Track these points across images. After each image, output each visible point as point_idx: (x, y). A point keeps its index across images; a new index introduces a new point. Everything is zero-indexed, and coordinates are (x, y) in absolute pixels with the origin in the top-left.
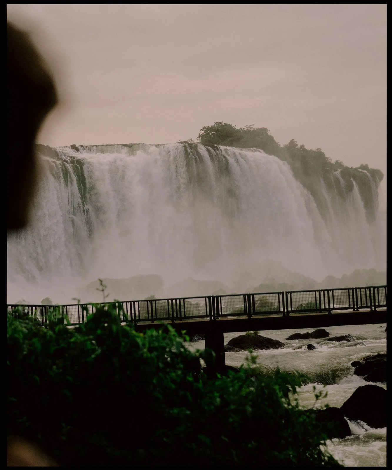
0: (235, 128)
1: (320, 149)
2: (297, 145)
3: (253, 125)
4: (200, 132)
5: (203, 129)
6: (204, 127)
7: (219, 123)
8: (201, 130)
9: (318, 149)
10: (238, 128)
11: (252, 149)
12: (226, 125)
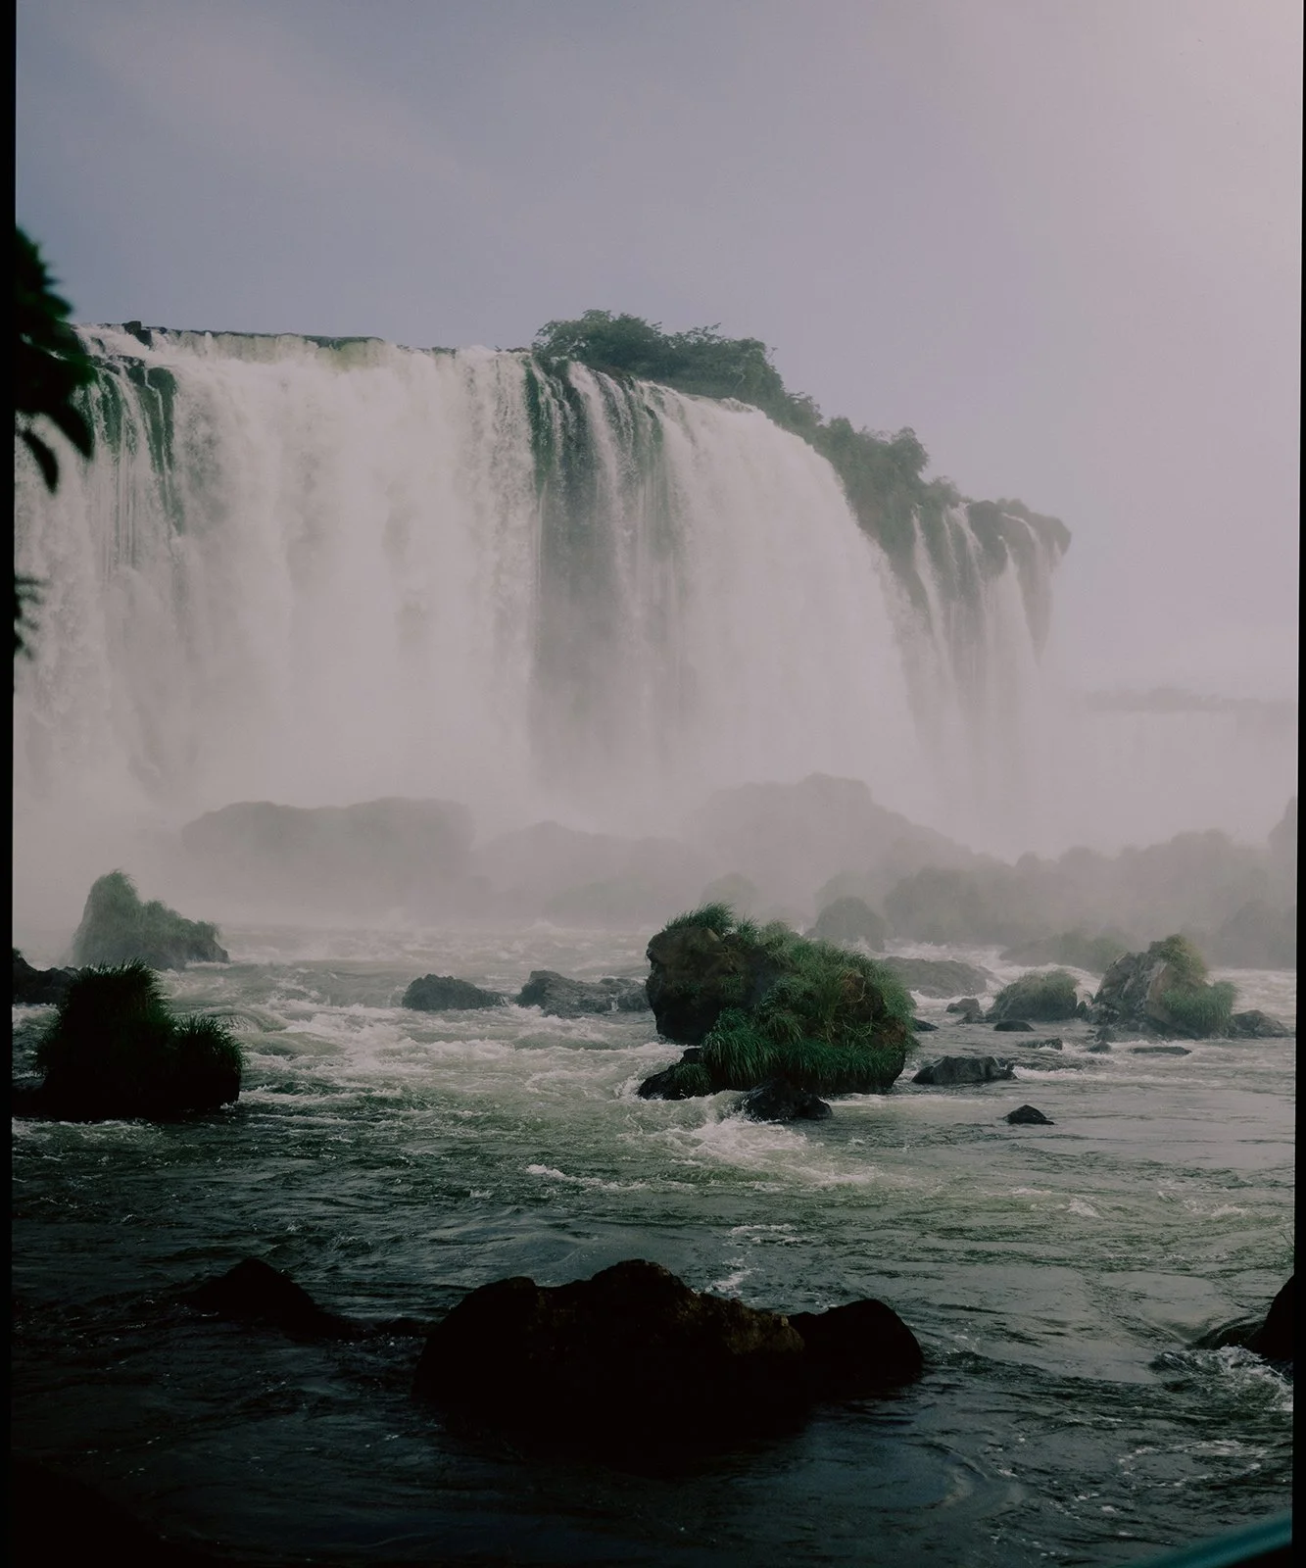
0: (659, 333)
1: (911, 430)
2: (820, 417)
3: (716, 327)
4: (538, 337)
5: (546, 329)
6: (552, 322)
7: (598, 314)
8: (540, 330)
9: (904, 431)
10: (668, 330)
11: (725, 400)
12: (625, 320)
